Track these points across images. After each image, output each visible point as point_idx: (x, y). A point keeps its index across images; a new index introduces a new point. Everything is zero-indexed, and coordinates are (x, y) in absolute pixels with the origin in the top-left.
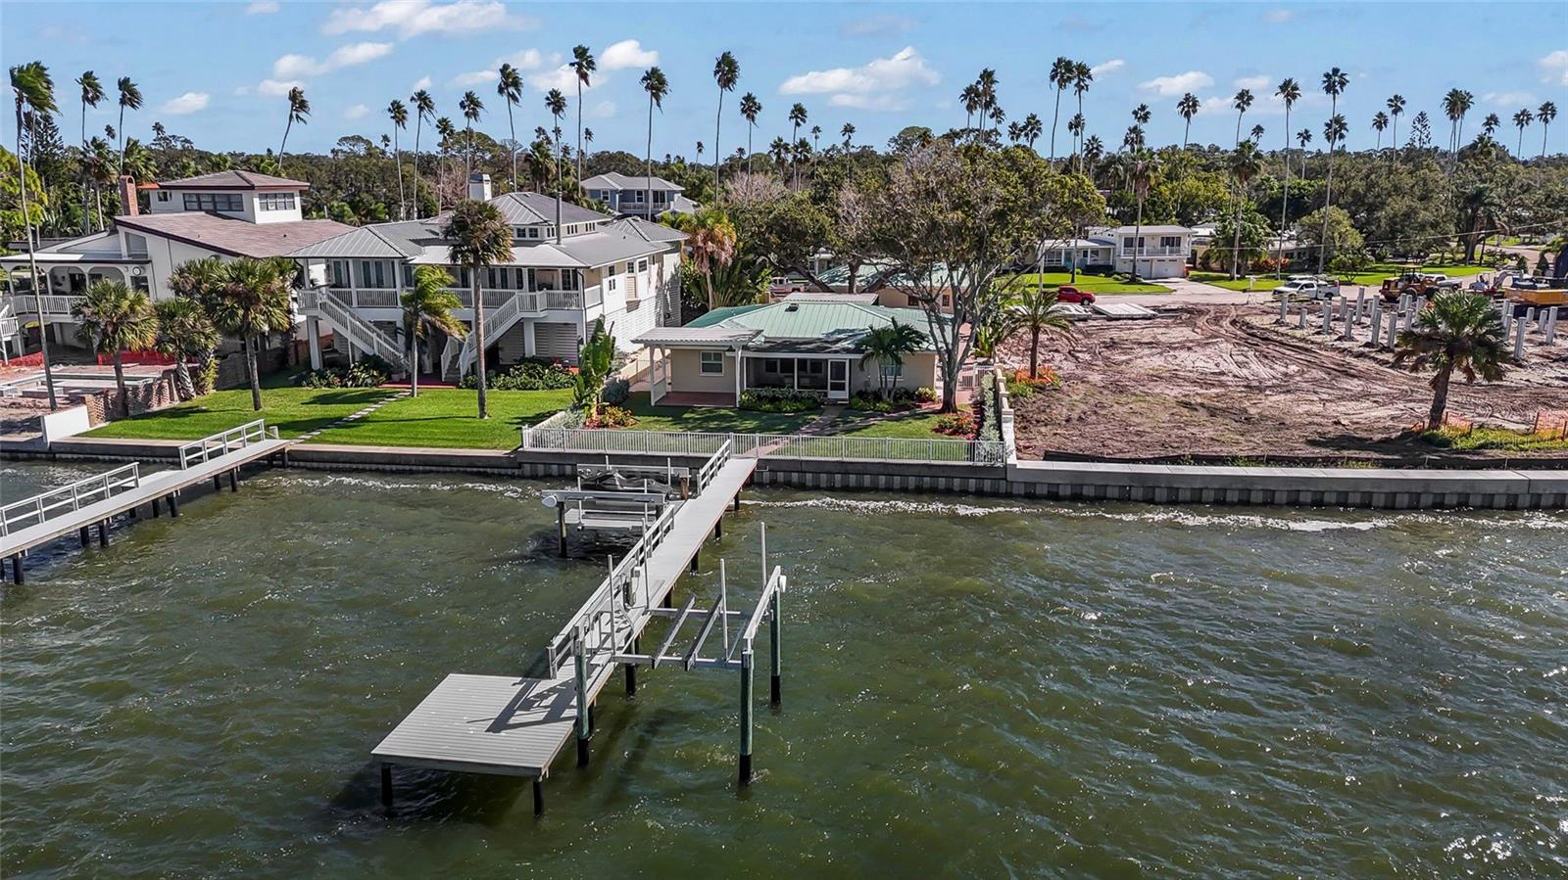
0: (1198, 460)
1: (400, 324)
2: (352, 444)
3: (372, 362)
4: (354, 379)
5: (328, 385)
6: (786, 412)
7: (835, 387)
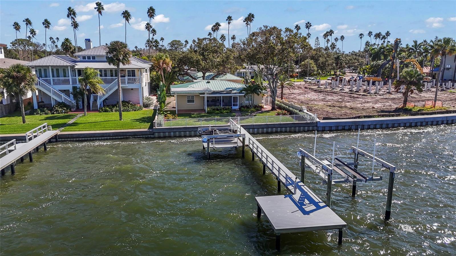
2: (82, 131)
3: (62, 105)
5: (46, 114)
6: (224, 113)
7: (234, 105)
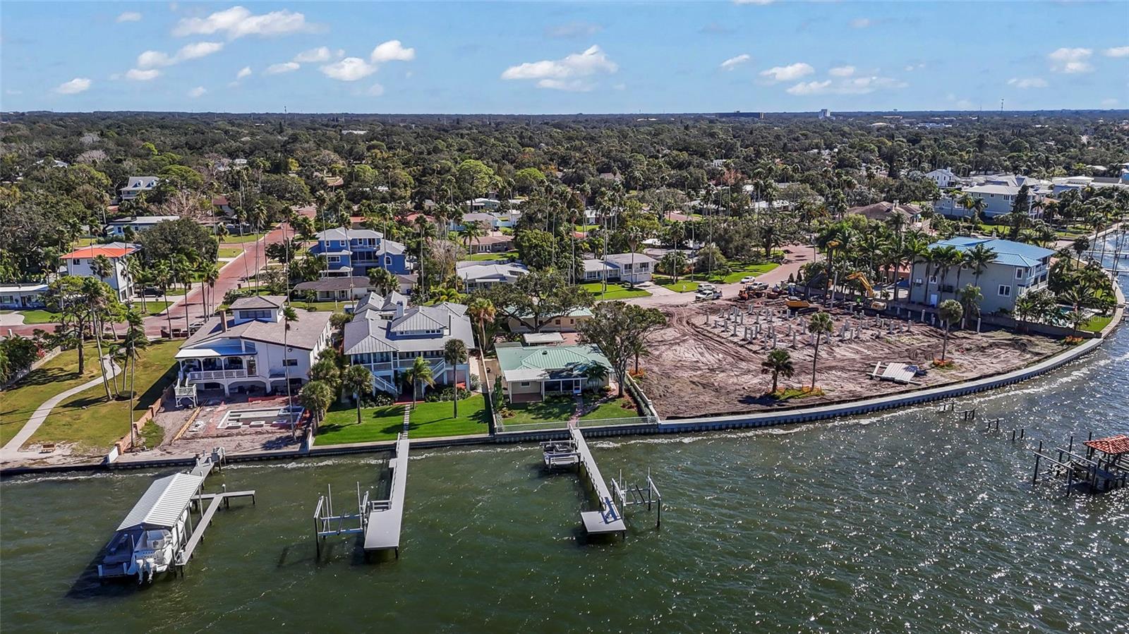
0: (712, 415)
1: (393, 376)
4: (381, 402)
7: (576, 389)
